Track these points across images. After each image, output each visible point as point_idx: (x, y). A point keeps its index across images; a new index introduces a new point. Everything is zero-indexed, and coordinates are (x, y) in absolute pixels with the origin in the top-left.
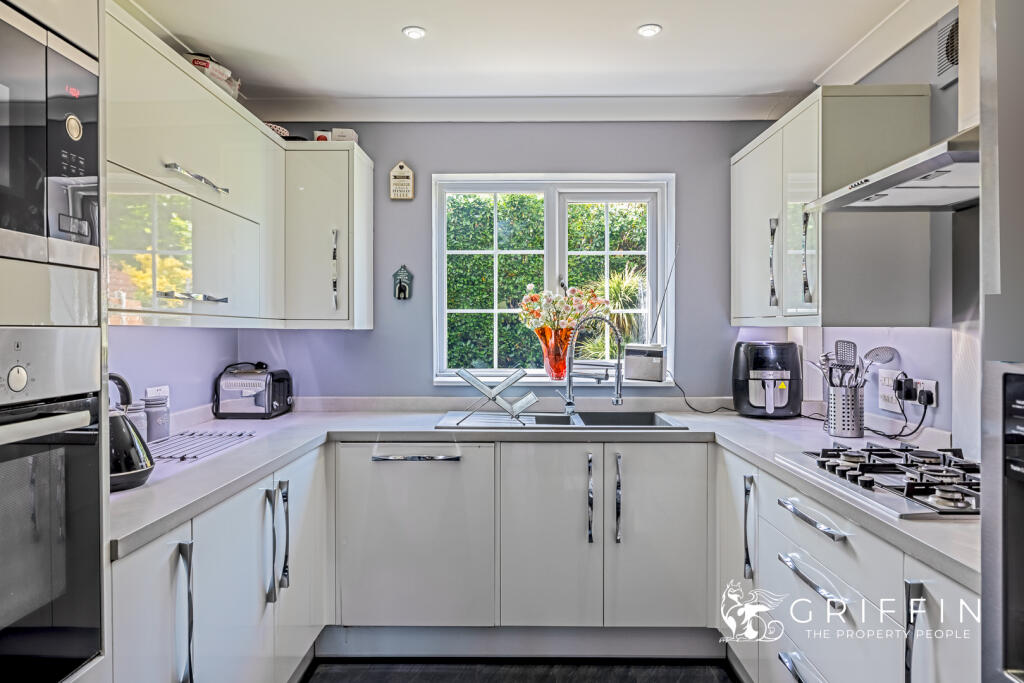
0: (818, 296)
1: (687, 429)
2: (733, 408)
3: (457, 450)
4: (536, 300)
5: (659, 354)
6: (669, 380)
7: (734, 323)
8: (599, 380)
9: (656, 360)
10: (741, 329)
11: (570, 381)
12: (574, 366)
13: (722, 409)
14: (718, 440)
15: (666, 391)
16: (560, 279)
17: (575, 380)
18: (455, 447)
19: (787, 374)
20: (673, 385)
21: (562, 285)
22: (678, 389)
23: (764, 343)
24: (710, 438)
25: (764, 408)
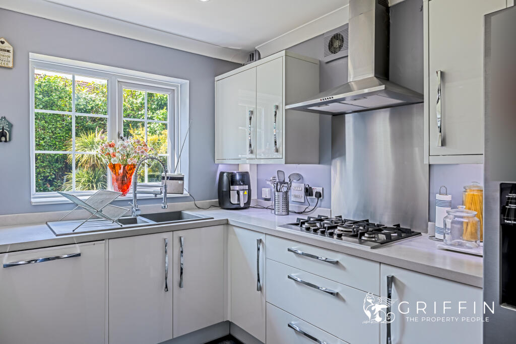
0: (282, 149)
1: (213, 218)
2: (218, 205)
3: (77, 249)
4: (113, 146)
5: (181, 179)
6: (186, 193)
7: (216, 162)
8: (156, 195)
9: (180, 182)
10: (220, 165)
11: (135, 196)
12: (138, 187)
13: (213, 206)
14: (231, 223)
15: (185, 199)
16: (119, 134)
17: (138, 195)
18: (75, 247)
19: (247, 187)
20: (189, 195)
21: (121, 138)
22: (191, 198)
23: (235, 172)
24: (225, 222)
25: (239, 204)
